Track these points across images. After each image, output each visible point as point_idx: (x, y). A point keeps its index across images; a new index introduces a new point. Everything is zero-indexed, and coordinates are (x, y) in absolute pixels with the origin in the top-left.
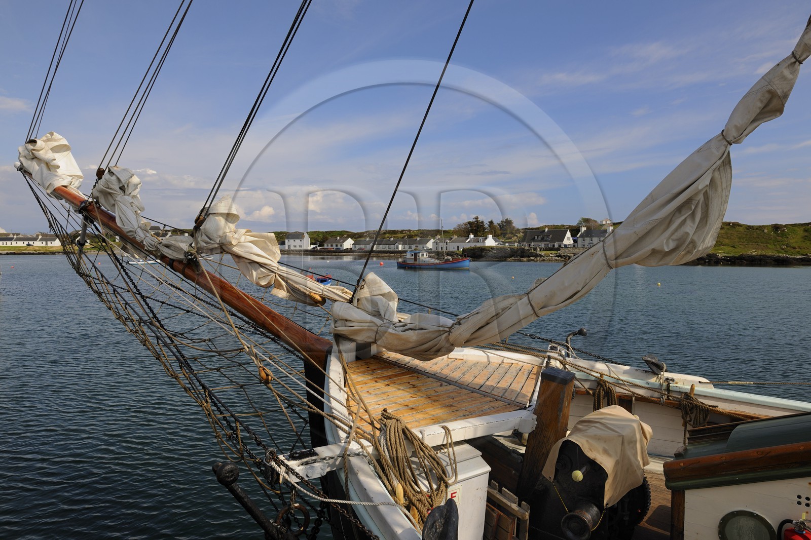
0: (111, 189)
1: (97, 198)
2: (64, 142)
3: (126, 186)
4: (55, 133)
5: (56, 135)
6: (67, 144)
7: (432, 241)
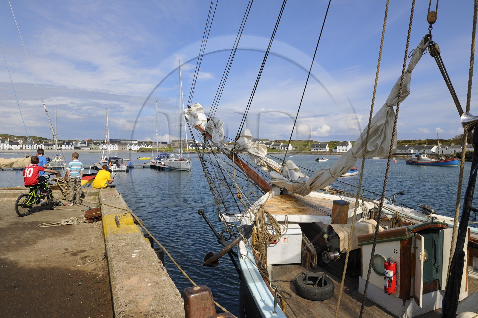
0: (211, 126)
1: (207, 130)
2: (201, 106)
3: (216, 125)
4: (197, 103)
5: (198, 104)
6: (202, 107)
7: (435, 147)
